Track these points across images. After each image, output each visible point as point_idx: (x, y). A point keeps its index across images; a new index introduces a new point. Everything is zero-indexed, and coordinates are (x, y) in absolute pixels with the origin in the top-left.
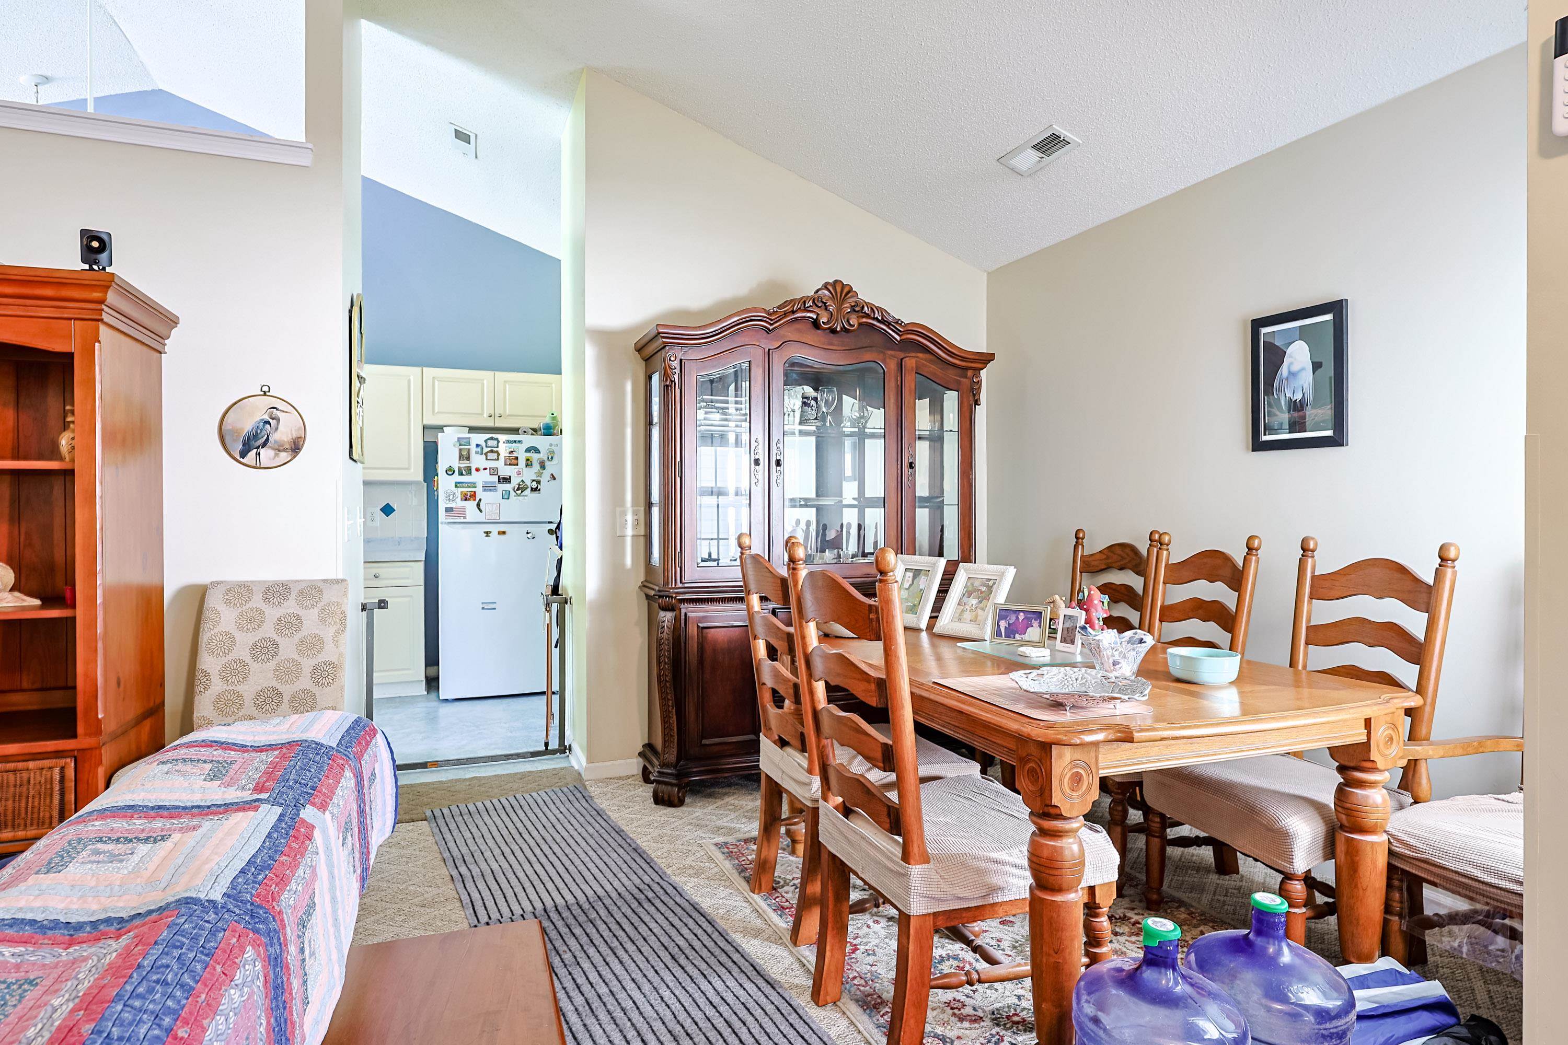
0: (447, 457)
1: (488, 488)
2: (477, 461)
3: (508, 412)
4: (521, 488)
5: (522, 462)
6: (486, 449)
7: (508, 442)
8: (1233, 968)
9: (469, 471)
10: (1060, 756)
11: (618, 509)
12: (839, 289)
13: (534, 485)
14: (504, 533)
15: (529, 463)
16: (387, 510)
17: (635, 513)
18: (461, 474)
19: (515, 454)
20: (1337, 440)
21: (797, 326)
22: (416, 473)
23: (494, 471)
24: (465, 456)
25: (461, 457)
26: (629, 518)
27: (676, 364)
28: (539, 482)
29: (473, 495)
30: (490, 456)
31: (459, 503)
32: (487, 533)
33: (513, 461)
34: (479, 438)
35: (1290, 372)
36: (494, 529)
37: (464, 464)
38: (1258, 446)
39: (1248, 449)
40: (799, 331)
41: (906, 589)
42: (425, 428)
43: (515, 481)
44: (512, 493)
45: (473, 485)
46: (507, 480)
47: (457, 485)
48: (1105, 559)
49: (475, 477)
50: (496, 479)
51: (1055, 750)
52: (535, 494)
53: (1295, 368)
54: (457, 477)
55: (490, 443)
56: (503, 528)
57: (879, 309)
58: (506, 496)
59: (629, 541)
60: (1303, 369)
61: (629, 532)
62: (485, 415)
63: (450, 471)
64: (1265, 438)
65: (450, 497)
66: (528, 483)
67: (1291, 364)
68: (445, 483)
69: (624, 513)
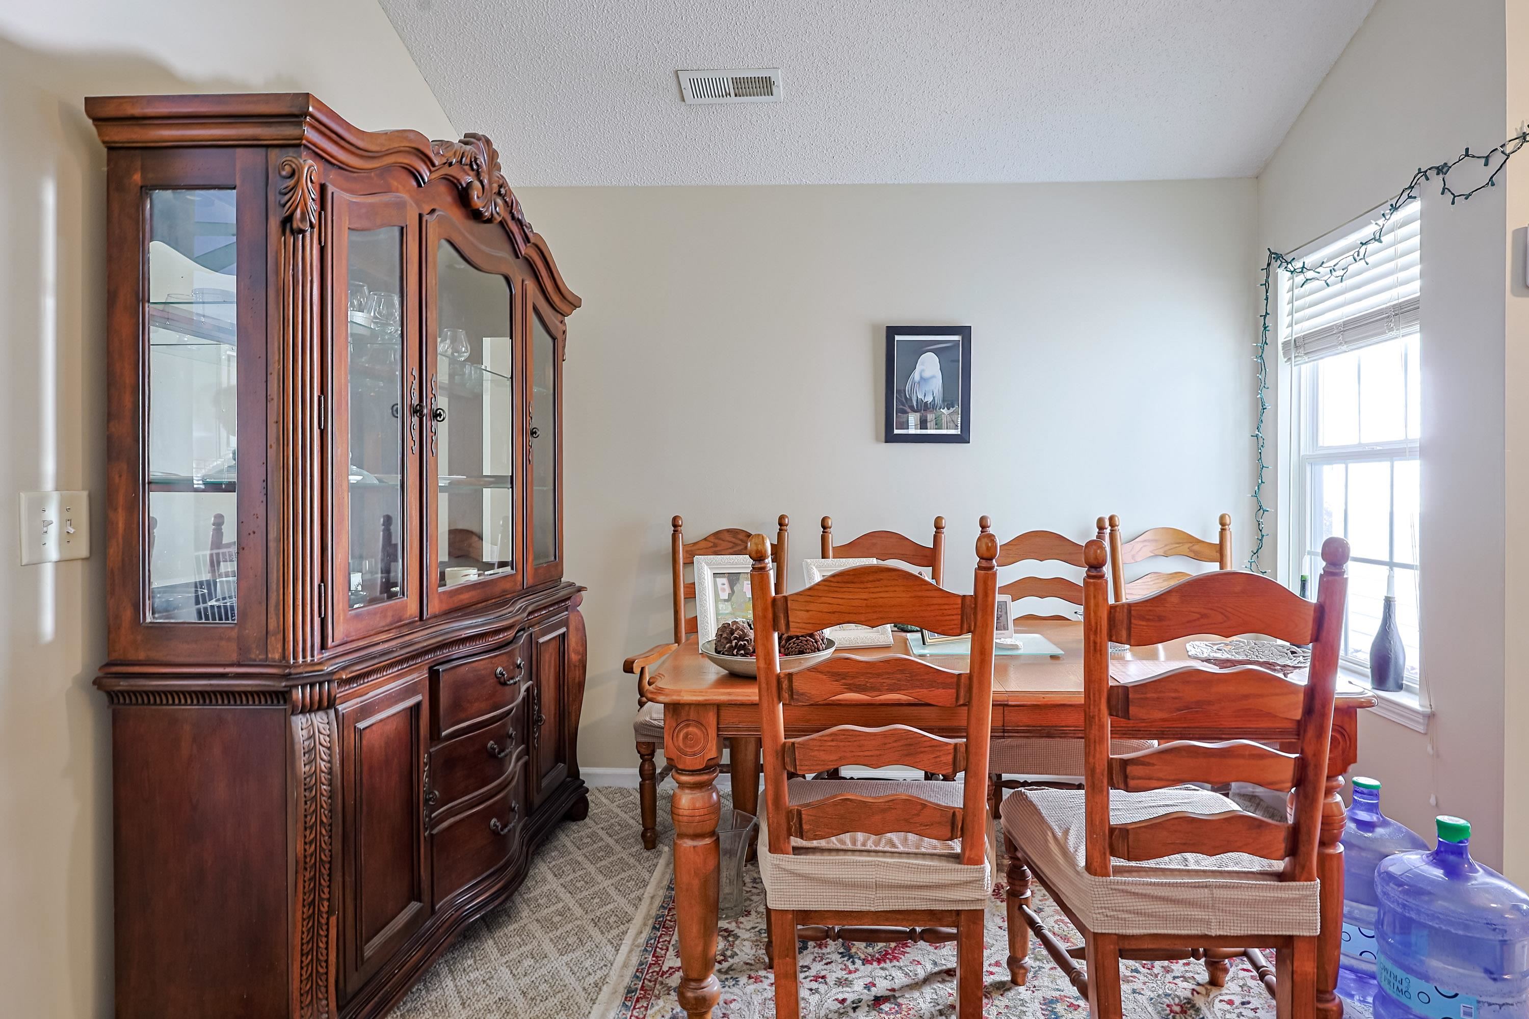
20: (963, 438)
35: (921, 377)
38: (890, 438)
39: (877, 439)
41: (725, 601)
48: (712, 547)
53: (926, 374)
59: (48, 574)
60: (933, 377)
61: (52, 552)
64: (896, 432)
67: (922, 371)
69: (39, 506)
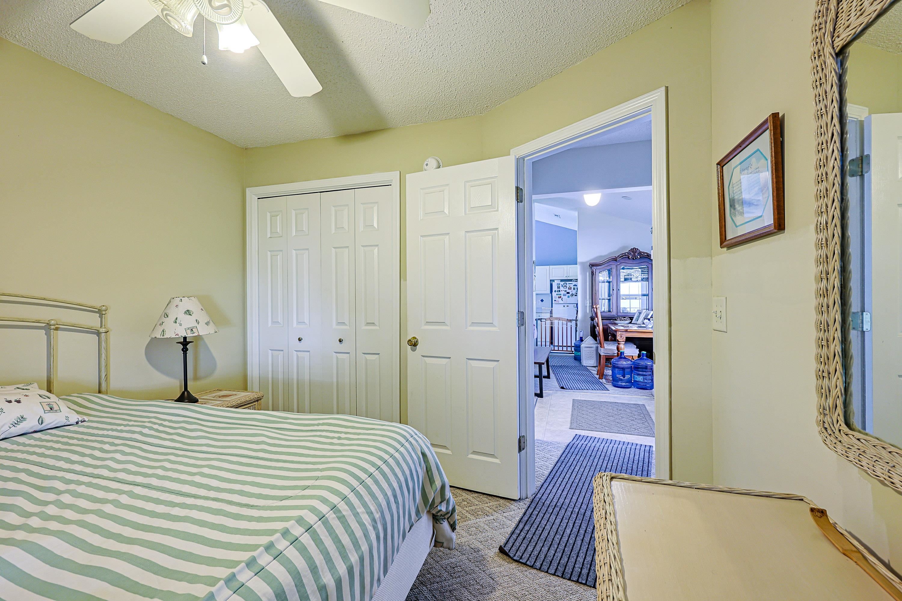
0: (555, 288)
1: (564, 295)
2: (562, 288)
3: (571, 275)
4: (572, 295)
5: (572, 289)
6: (564, 286)
7: (569, 284)
8: (644, 359)
9: (559, 291)
10: (618, 333)
11: (586, 300)
12: (634, 250)
13: (576, 294)
14: (568, 306)
15: (574, 289)
16: (542, 301)
17: (589, 301)
18: (558, 292)
19: (571, 287)
21: (624, 259)
22: (549, 291)
23: (565, 291)
24: (559, 288)
25: (558, 288)
26: (588, 302)
27: (594, 270)
28: (577, 293)
29: (561, 297)
30: (565, 287)
31: (557, 299)
32: (564, 306)
33: (570, 288)
34: (562, 283)
36: (566, 305)
37: (559, 289)
40: (625, 260)
42: (550, 280)
43: (571, 293)
44: (570, 296)
45: (561, 294)
46: (568, 293)
47: (557, 294)
49: (561, 293)
50: (566, 293)
51: (617, 332)
52: (576, 297)
54: (557, 293)
55: (565, 284)
56: (568, 305)
57: (646, 253)
58: (569, 297)
59: (588, 307)
61: (588, 305)
62: (565, 276)
63: (555, 291)
65: (555, 297)
66: (574, 294)
68: (554, 294)
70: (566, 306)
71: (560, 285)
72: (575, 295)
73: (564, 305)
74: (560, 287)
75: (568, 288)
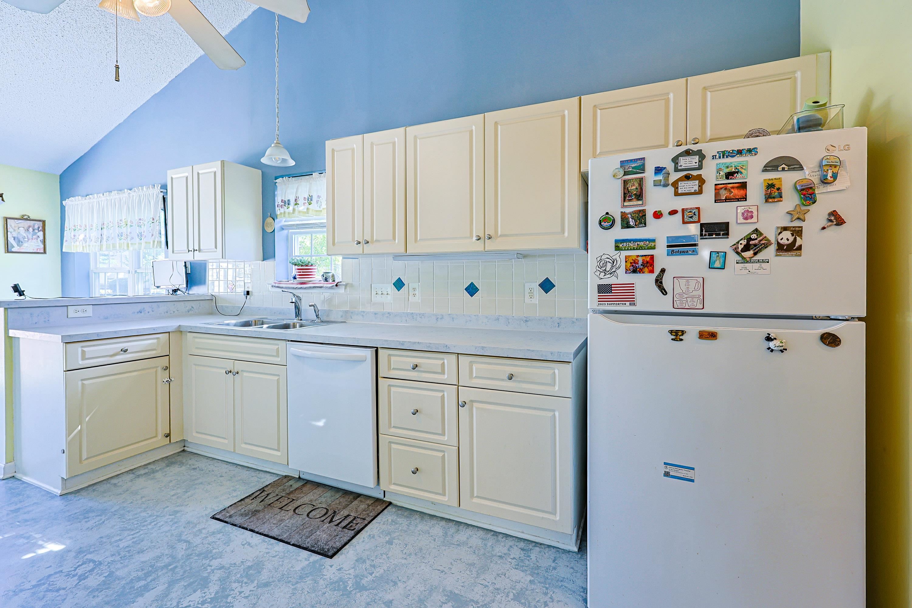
1: (678, 247)
2: (658, 198)
4: (753, 245)
5: (756, 191)
6: (674, 177)
9: (641, 218)
13: (786, 237)
14: (713, 336)
15: (773, 194)
16: (547, 285)
18: (626, 225)
19: (740, 178)
23: (691, 215)
28: (798, 232)
29: (649, 263)
30: (684, 187)
32: (677, 335)
33: (734, 192)
36: (692, 327)
43: (739, 232)
44: (732, 257)
45: (650, 243)
46: (720, 230)
47: (619, 245)
49: (653, 229)
50: (696, 229)
52: (788, 259)
55: (684, 162)
56: (708, 325)
66: (771, 235)
70: (691, 336)
71: (649, 176)
72: (781, 248)
73: (678, 324)
74: (649, 185)
75: (717, 188)
